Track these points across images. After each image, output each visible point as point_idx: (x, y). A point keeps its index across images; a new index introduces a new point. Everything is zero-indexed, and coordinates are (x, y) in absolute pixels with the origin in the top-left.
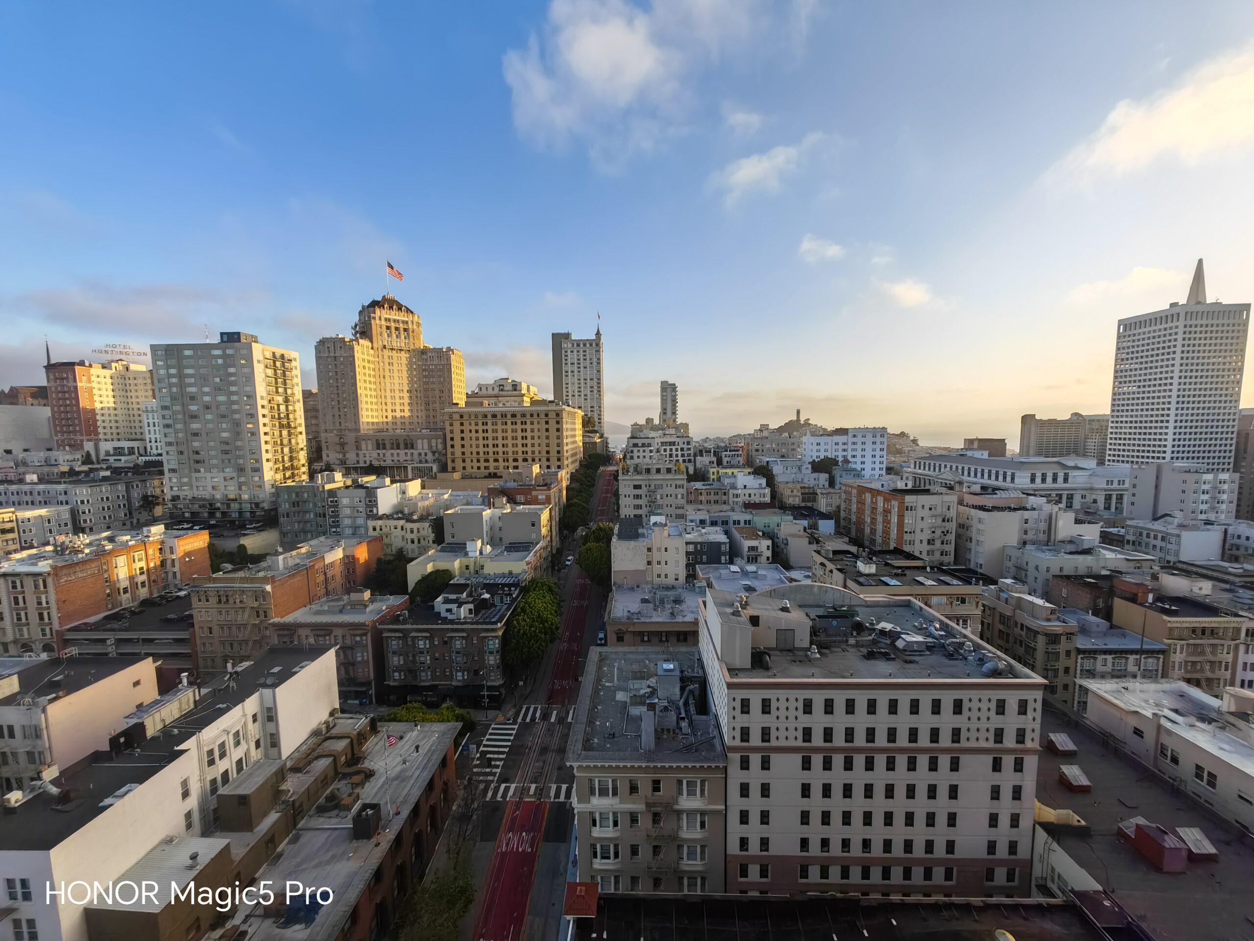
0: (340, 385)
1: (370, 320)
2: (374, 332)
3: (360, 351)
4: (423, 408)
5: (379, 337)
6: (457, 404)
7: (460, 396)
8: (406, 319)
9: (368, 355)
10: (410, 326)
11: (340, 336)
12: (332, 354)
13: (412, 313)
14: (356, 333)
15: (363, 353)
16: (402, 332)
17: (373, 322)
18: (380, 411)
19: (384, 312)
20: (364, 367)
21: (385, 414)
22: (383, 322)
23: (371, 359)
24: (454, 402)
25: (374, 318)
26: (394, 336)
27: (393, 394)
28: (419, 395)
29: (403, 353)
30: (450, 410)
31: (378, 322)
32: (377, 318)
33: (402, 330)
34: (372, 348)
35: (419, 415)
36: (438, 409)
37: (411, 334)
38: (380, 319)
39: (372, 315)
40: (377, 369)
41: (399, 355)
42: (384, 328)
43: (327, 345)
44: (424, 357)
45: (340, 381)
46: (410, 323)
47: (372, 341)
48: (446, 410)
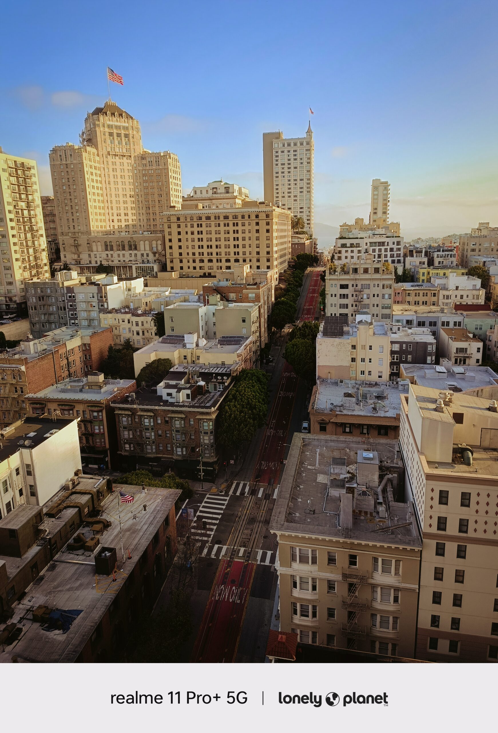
0: (72, 191)
1: (95, 128)
2: (99, 139)
3: (87, 158)
4: (144, 212)
5: (104, 144)
6: (174, 207)
7: (177, 199)
8: (126, 125)
9: (95, 162)
10: (131, 132)
11: (70, 144)
12: (64, 162)
13: (132, 118)
14: (84, 140)
15: (90, 160)
16: (123, 138)
17: (97, 129)
18: (107, 215)
19: (107, 118)
20: (92, 174)
21: (111, 218)
22: (107, 130)
23: (97, 165)
24: (172, 205)
25: (99, 125)
26: (116, 142)
27: (117, 199)
28: (140, 199)
29: (125, 158)
30: (168, 213)
31: (102, 129)
32: (101, 125)
33: (123, 135)
34: (98, 155)
35: (141, 218)
36: (157, 213)
37: (131, 140)
38: (104, 126)
39: (97, 122)
40: (103, 175)
41: (121, 161)
42: (107, 134)
43: (59, 153)
44: (144, 162)
45: (71, 187)
46: (130, 128)
47: (97, 149)
48: (164, 213)
